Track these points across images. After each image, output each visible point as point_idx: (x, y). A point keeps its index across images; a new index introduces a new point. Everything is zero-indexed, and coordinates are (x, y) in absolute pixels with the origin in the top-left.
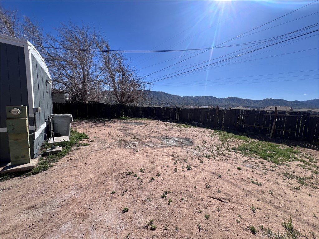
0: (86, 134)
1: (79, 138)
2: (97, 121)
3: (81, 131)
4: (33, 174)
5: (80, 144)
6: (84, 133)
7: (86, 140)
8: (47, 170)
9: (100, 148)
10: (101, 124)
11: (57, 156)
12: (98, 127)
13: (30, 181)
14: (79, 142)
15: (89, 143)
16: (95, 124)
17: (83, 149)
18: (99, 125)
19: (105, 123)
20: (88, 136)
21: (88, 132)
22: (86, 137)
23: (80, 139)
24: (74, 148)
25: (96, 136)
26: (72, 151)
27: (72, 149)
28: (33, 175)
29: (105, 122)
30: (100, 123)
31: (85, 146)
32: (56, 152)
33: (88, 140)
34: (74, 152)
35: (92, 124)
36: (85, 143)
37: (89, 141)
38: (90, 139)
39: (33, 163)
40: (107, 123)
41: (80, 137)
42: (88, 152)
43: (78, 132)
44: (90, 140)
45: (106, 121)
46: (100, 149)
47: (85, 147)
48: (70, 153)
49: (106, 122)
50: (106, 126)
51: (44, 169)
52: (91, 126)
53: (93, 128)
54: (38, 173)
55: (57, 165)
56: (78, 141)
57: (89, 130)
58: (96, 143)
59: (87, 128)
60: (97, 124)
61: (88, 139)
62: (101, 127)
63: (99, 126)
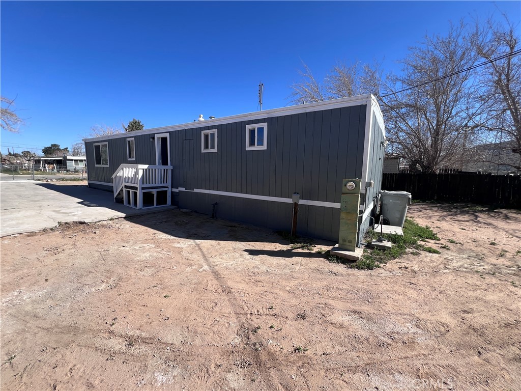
0: (432, 231)
1: (419, 235)
2: (456, 208)
3: (422, 222)
4: (357, 268)
5: (420, 246)
6: (428, 228)
7: (433, 241)
8: (372, 269)
9: (466, 268)
10: (466, 217)
11: (385, 254)
12: (459, 221)
13: (354, 275)
14: (419, 243)
15: (438, 250)
16: (452, 215)
17: (427, 257)
18: (461, 218)
19: (477, 217)
20: (438, 236)
21: (437, 227)
22: (433, 237)
23: (421, 237)
24: (411, 250)
25: (453, 238)
26: (407, 254)
27: (406, 250)
28: (357, 270)
29: (477, 214)
30: (462, 213)
31: (430, 252)
32: (384, 248)
33: (435, 243)
34: (411, 257)
35: (445, 213)
36: (430, 248)
37: (440, 246)
38: (440, 242)
39: (358, 253)
40: (483, 217)
41: (421, 234)
42: (437, 266)
43: (417, 224)
44: (442, 244)
45: (481, 211)
46: (465, 270)
47: (431, 254)
48: (404, 256)
49: (479, 214)
50: (479, 222)
51: (370, 268)
52: (443, 218)
53: (446, 220)
54: (362, 269)
55: (384, 267)
56: (418, 239)
57: (438, 224)
58: (454, 254)
59: (434, 219)
60: (455, 215)
61: (437, 242)
62: (467, 223)
63: (461, 221)
